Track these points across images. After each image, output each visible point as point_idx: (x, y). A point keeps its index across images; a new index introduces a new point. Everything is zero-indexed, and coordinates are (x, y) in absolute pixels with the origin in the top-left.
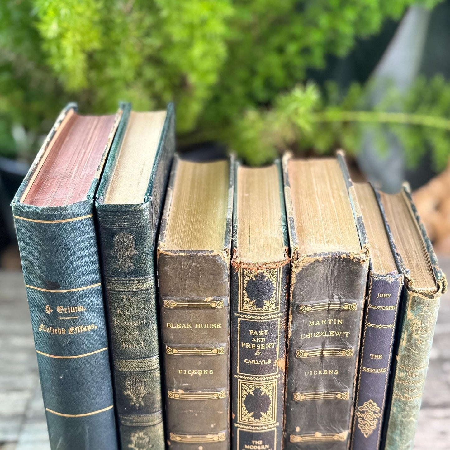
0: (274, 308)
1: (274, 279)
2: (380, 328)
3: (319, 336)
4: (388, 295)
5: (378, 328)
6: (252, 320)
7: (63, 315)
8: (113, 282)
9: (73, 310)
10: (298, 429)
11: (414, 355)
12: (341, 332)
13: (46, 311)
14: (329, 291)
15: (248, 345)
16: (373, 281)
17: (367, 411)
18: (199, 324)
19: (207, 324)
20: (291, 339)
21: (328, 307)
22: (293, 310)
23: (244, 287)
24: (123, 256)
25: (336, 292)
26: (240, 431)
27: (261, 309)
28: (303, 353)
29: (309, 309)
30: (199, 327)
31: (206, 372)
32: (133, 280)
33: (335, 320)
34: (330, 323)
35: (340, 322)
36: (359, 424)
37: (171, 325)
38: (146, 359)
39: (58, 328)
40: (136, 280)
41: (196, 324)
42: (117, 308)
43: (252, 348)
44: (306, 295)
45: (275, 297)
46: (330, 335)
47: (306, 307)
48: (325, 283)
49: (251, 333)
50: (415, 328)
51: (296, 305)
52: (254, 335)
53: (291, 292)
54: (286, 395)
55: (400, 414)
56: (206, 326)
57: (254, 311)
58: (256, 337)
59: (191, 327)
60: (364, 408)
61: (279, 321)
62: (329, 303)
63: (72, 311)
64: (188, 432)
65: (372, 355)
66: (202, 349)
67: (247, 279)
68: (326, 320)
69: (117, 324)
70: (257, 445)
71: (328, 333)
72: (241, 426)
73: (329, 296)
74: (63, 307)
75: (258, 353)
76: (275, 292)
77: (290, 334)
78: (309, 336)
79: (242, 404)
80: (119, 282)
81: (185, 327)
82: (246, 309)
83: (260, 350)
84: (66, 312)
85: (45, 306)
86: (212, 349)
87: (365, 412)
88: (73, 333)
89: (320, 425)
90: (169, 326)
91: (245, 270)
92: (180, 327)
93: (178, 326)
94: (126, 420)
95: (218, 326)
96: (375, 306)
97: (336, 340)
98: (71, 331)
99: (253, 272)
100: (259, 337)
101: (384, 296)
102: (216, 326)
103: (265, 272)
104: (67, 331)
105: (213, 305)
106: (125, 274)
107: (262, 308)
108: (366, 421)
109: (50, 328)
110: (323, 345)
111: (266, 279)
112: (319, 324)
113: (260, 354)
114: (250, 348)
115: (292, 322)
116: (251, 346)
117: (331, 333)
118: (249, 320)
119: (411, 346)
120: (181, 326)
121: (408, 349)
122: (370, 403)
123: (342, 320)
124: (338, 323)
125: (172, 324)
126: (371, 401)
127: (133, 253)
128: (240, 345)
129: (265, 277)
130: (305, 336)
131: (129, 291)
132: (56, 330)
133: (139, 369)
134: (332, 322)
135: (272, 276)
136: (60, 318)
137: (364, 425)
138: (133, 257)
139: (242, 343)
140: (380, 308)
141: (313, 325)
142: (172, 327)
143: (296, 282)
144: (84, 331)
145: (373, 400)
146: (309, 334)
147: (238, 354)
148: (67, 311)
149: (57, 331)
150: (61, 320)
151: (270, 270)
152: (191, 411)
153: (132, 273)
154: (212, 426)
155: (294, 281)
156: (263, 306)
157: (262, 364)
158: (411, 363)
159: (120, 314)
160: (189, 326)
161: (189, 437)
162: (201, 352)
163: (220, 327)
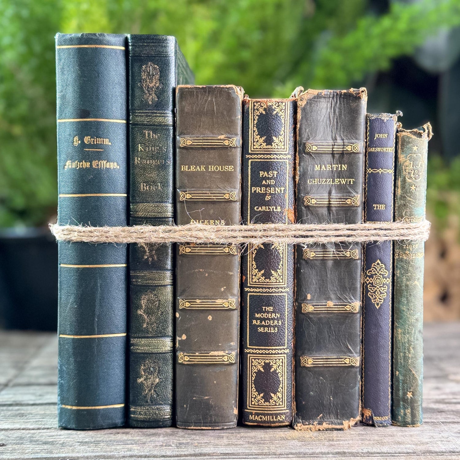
0: (283, 147)
1: (282, 114)
2: (380, 172)
3: (325, 183)
4: (385, 135)
5: (378, 173)
6: (262, 160)
7: (90, 146)
8: (137, 114)
9: (99, 141)
10: (309, 297)
12: (346, 179)
13: (74, 143)
14: (332, 133)
15: (258, 190)
16: (370, 120)
17: (376, 274)
18: (213, 166)
19: (220, 167)
20: (299, 184)
21: (333, 148)
22: (299, 149)
23: (255, 123)
24: (148, 87)
25: (339, 133)
26: (250, 296)
27: (270, 146)
28: (311, 199)
29: (314, 148)
30: (213, 170)
31: (217, 222)
32: (156, 113)
33: (340, 165)
34: (335, 169)
35: (345, 167)
36: (369, 293)
37: (186, 168)
38: (162, 204)
39: (84, 161)
40: (159, 113)
41: (210, 166)
42: (138, 144)
43: (263, 192)
44: (311, 134)
45: (283, 135)
46: (336, 183)
47: (312, 146)
48: (328, 122)
49: (261, 175)
50: (407, 171)
51: (302, 144)
52: (264, 176)
53: (297, 129)
54: (296, 254)
55: (404, 277)
56: (220, 168)
57: (264, 149)
58: (266, 179)
59: (204, 170)
60: (372, 271)
61: (288, 163)
62: (333, 144)
63: (98, 143)
64: (198, 296)
65: (375, 205)
66: (214, 193)
67: (257, 114)
68: (331, 165)
69: (138, 162)
70: (268, 312)
71: (333, 181)
72: (252, 290)
73: (332, 138)
74: (89, 137)
75: (268, 198)
76: (283, 129)
77: (297, 178)
78: (316, 181)
79: (252, 262)
80: (143, 114)
81: (199, 170)
82: (257, 149)
83: (270, 194)
84: (92, 143)
85: (74, 138)
86: (224, 194)
87: (374, 276)
88: (96, 167)
89: (331, 293)
90: (184, 169)
91: (255, 104)
92: (195, 170)
93: (192, 168)
94: (137, 277)
95: (230, 168)
96: (374, 148)
97: (341, 188)
98: (95, 163)
99: (263, 105)
100: (269, 179)
101: (381, 136)
102: (229, 168)
103: (274, 105)
104: (91, 165)
105: (226, 143)
106: (148, 107)
107: (272, 145)
108: (376, 287)
109: (76, 162)
110: (330, 193)
111: (275, 112)
112: (325, 169)
113: (270, 198)
114: (260, 192)
115: (299, 165)
116: (261, 190)
117: (337, 181)
118: (259, 160)
119: (406, 193)
120: (195, 168)
122: (378, 264)
123: (346, 165)
124: (343, 169)
125: (187, 166)
126: (378, 261)
127: (157, 85)
128: (251, 190)
129: (275, 110)
130: (312, 181)
131: (151, 125)
132: (81, 163)
133: (155, 214)
134: (337, 168)
135: (281, 111)
136: (87, 149)
137: (374, 293)
138: (157, 89)
139: (253, 188)
140: (379, 149)
141: (319, 169)
142: (187, 170)
143: (302, 118)
144: (107, 167)
145: (380, 260)
146: (316, 179)
147: (249, 201)
148: (94, 141)
149: (82, 165)
150: (87, 151)
151: (278, 103)
152: (201, 270)
153: (155, 106)
154: (222, 289)
155: (299, 116)
156: (273, 143)
157: (271, 210)
159: (141, 151)
160: (203, 168)
161: (198, 301)
162: (214, 196)
163: (233, 170)
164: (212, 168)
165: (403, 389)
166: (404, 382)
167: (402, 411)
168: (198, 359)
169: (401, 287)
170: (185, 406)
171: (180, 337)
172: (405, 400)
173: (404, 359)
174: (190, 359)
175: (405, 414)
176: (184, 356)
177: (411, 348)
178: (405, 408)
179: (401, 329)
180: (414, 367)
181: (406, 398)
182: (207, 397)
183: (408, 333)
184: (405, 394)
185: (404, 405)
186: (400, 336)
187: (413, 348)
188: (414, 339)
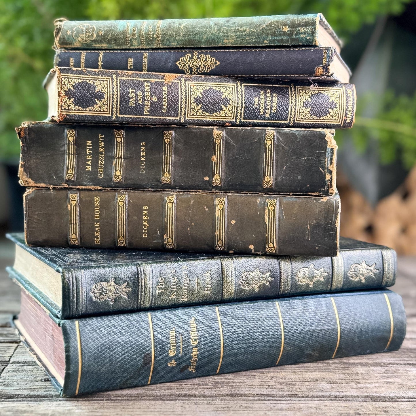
11: (114, 35)
18: (95, 216)
30: (99, 216)
31: (145, 213)
41: (96, 219)
50: (87, 39)
55: (177, 38)
56: (97, 210)
59: (99, 223)
81: (99, 228)
86: (119, 205)
90: (98, 242)
92: (99, 232)
93: (97, 234)
102: (97, 201)
105: (74, 203)
119: (104, 39)
120: (97, 231)
121: (109, 42)
125: (96, 239)
142: (99, 239)
152: (189, 229)
158: (122, 36)
160: (98, 225)
161: (217, 233)
162: (121, 215)
163: (99, 197)
164: (97, 217)
165: (281, 35)
166: (273, 35)
167: (302, 36)
168: (271, 234)
169: (186, 41)
170: (317, 248)
171: (251, 250)
172: (291, 34)
173: (252, 36)
174: (271, 242)
175: (305, 33)
176: (269, 247)
177: (241, 30)
178: (299, 33)
179: (224, 40)
180: (260, 25)
181: (289, 32)
182: (309, 227)
183: (227, 32)
184: (285, 34)
185: (296, 34)
186: (230, 41)
187: (241, 27)
188: (232, 27)
